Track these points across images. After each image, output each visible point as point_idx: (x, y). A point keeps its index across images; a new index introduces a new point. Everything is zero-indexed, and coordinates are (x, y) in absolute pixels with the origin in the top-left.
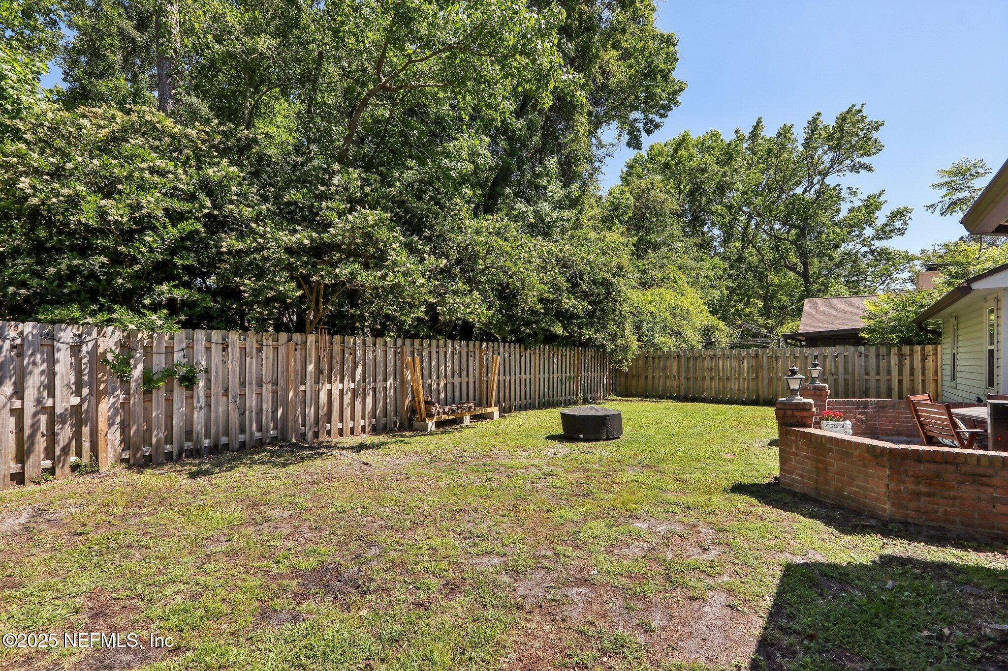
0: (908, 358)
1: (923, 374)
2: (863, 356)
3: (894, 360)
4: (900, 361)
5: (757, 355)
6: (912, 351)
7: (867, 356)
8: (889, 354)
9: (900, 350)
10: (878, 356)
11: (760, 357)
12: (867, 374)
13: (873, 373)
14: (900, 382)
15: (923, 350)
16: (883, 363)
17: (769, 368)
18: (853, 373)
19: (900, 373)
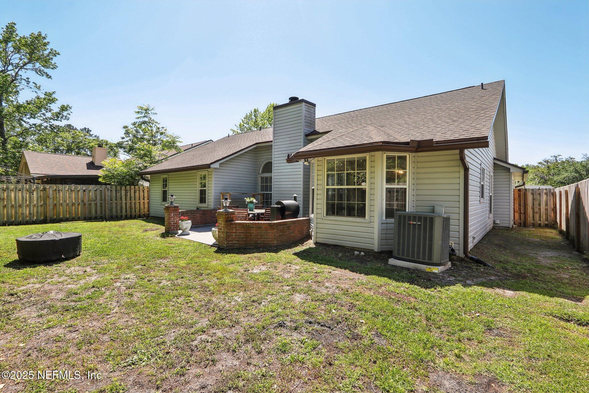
0: (129, 192)
1: (135, 200)
2: (109, 190)
3: (123, 192)
4: (126, 193)
5: (45, 189)
6: (130, 188)
7: (111, 191)
8: (121, 190)
9: (126, 188)
10: (116, 191)
11: (48, 190)
12: (111, 200)
13: (114, 199)
14: (126, 203)
15: (135, 188)
16: (118, 194)
17: (53, 198)
18: (105, 200)
19: (126, 200)
